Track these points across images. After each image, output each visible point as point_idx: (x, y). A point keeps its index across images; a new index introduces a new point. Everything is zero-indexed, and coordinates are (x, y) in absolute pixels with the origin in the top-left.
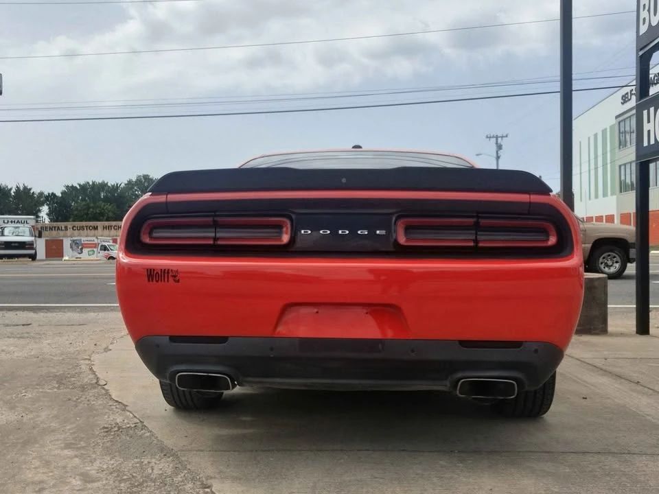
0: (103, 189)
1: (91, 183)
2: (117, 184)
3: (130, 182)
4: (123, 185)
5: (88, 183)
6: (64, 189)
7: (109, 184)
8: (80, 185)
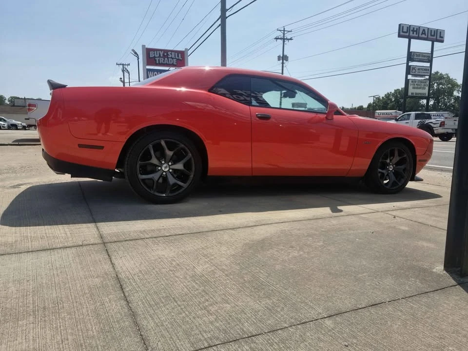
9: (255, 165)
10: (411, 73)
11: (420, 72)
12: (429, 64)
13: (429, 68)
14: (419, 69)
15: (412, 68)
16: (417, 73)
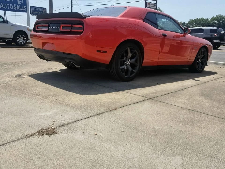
0: (202, 21)
1: (198, 19)
2: (208, 19)
3: (213, 18)
4: (210, 19)
5: (197, 18)
6: (189, 21)
7: (205, 19)
8: (194, 19)
9: (159, 61)
10: (148, 6)
11: (152, 6)
12: (156, 2)
13: (156, 4)
14: (151, 4)
15: (148, 3)
16: (150, 7)
